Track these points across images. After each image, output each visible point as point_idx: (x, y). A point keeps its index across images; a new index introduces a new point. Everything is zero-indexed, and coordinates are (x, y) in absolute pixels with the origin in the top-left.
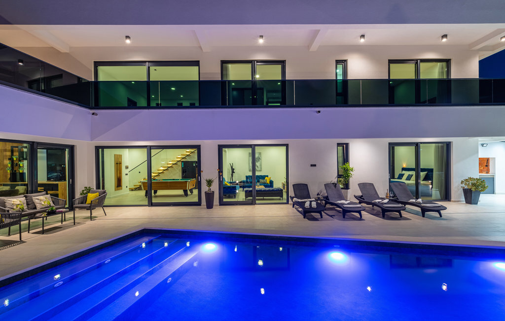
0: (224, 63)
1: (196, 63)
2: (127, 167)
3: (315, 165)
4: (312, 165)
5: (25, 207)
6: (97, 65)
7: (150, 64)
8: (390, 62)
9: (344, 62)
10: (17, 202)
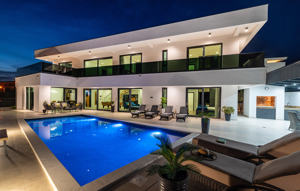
0: (120, 56)
1: (111, 58)
2: (101, 96)
3: (152, 97)
4: (151, 97)
5: (60, 106)
6: (85, 61)
7: (98, 59)
8: (188, 48)
9: (166, 51)
10: (58, 104)
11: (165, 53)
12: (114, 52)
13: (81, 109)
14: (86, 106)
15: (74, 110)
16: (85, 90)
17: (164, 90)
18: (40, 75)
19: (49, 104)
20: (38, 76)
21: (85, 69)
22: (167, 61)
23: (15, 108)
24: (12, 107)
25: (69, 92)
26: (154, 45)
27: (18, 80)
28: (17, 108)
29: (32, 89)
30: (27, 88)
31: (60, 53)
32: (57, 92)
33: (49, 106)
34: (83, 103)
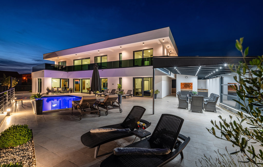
0: (95, 57)
1: (89, 58)
2: (87, 84)
4: (113, 84)
5: (57, 90)
6: (74, 60)
7: (82, 59)
8: (134, 52)
9: (121, 53)
10: (56, 89)
11: (121, 55)
12: (91, 55)
13: (71, 92)
14: (75, 90)
15: (66, 93)
16: (75, 80)
17: (120, 79)
18: (44, 71)
19: (50, 89)
20: (43, 72)
21: (74, 66)
22: (122, 61)
23: (31, 92)
24: (30, 91)
25: (66, 81)
26: (114, 50)
27: (33, 74)
28: (33, 92)
29: (41, 79)
30: (38, 79)
31: (58, 56)
32: (57, 81)
33: (50, 90)
34: (73, 88)
